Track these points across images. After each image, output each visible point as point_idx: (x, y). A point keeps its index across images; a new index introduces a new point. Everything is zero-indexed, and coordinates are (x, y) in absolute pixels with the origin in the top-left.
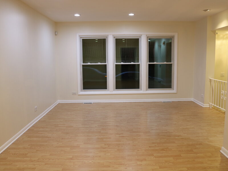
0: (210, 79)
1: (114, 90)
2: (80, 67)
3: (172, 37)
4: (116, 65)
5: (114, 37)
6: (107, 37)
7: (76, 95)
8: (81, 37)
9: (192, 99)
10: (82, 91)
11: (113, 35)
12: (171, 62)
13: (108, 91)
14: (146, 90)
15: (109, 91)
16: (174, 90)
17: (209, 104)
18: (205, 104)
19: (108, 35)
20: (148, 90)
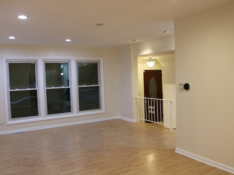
0: (136, 98)
1: (46, 116)
2: (8, 93)
3: (98, 61)
4: (47, 89)
5: (44, 61)
6: (36, 61)
7: (4, 125)
8: (7, 61)
9: (118, 117)
10: (11, 120)
11: (43, 59)
12: (98, 84)
13: (39, 117)
14: (78, 113)
15: (41, 117)
16: (102, 110)
17: (137, 119)
18: (133, 120)
19: (38, 59)
20: (79, 113)
